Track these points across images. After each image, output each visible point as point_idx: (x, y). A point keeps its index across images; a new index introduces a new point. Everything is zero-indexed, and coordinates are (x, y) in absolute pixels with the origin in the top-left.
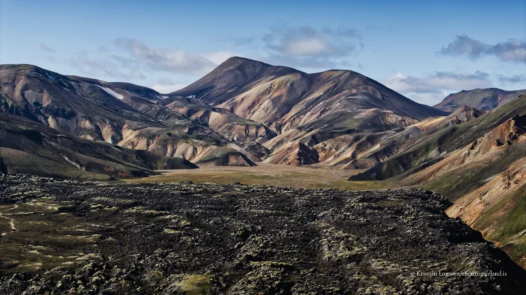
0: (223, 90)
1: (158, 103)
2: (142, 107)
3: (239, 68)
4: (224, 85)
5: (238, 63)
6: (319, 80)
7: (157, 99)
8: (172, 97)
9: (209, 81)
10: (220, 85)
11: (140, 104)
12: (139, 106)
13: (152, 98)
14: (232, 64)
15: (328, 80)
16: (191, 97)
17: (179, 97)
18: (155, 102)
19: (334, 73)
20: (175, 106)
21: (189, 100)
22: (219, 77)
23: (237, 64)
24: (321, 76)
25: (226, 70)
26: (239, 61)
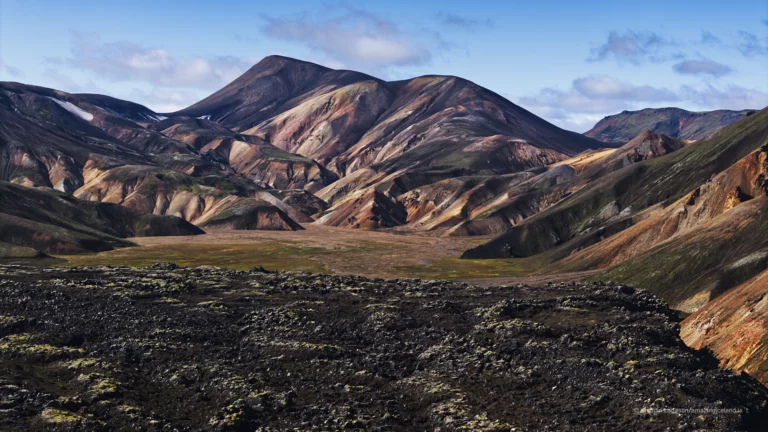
0: (254, 107)
1: (149, 127)
2: (123, 133)
3: (281, 73)
4: (256, 98)
5: (279, 65)
6: (405, 92)
7: (148, 120)
8: (172, 117)
9: (232, 93)
10: (249, 99)
11: (119, 128)
12: (119, 132)
13: (141, 119)
14: (268, 68)
15: (419, 92)
16: (203, 117)
17: (184, 118)
18: (145, 125)
19: (429, 80)
20: (176, 132)
21: (200, 124)
22: (248, 87)
23: (276, 67)
24: (410, 84)
25: (259, 76)
26: (280, 62)
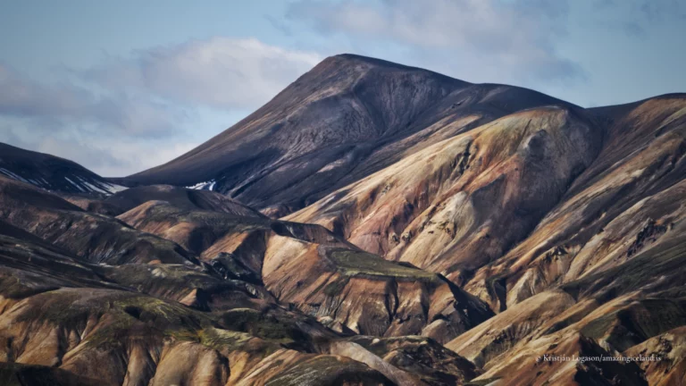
0: (306, 165)
1: (91, 209)
2: (41, 220)
3: (358, 91)
4: (309, 146)
5: (356, 74)
6: (626, 129)
7: (87, 194)
8: (139, 186)
9: (259, 135)
10: (295, 148)
11: (31, 210)
12: (29, 218)
13: (73, 191)
14: (333, 80)
15: (654, 128)
16: (199, 186)
17: (162, 188)
18: (82, 203)
19: (676, 103)
20: (149, 217)
21: (196, 199)
22: (291, 121)
23: (349, 80)
24: (635, 113)
25: (314, 98)
26: (358, 68)
